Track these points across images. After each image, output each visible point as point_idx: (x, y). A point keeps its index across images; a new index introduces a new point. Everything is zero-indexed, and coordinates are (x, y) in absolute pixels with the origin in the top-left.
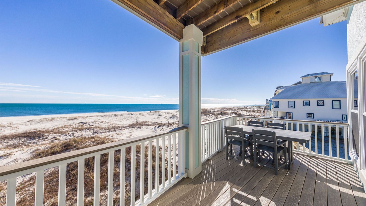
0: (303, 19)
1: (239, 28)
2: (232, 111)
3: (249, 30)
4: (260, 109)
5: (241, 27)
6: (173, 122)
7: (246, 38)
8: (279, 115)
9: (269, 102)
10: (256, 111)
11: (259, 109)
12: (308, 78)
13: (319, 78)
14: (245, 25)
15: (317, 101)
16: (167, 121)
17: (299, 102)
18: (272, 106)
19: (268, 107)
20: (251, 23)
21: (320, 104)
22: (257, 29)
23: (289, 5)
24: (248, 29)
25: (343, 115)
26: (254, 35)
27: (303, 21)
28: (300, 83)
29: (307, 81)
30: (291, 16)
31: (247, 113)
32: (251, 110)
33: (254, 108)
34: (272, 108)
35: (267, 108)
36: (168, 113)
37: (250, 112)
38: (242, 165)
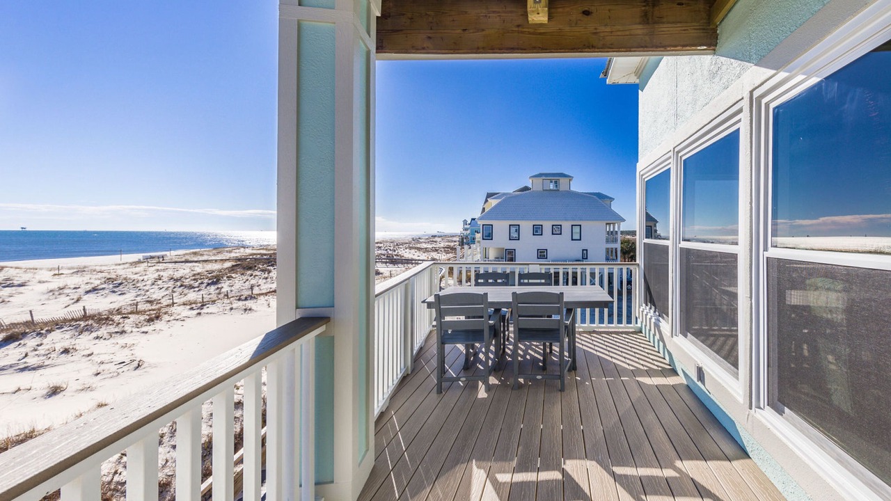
0: (632, 49)
1: (494, 12)
2: (379, 252)
3: (520, 29)
4: (449, 244)
5: (499, 12)
6: (116, 306)
7: (512, 49)
8: (492, 255)
9: (468, 226)
10: (442, 249)
11: (447, 244)
12: (539, 180)
13: (556, 182)
14: (511, 12)
15: (553, 225)
16: (79, 306)
17: (526, 226)
18: (478, 236)
19: (467, 237)
20: (533, 11)
21: (556, 230)
22: (540, 34)
23: (608, 7)
24: (518, 26)
25: (583, 250)
26: (535, 48)
27: (630, 53)
28: (526, 189)
29: (536, 185)
30: (612, 32)
31: (420, 255)
32: (430, 246)
33: (436, 242)
34: (476, 240)
35: (466, 241)
36: (80, 271)
37: (428, 251)
38: (485, 395)
